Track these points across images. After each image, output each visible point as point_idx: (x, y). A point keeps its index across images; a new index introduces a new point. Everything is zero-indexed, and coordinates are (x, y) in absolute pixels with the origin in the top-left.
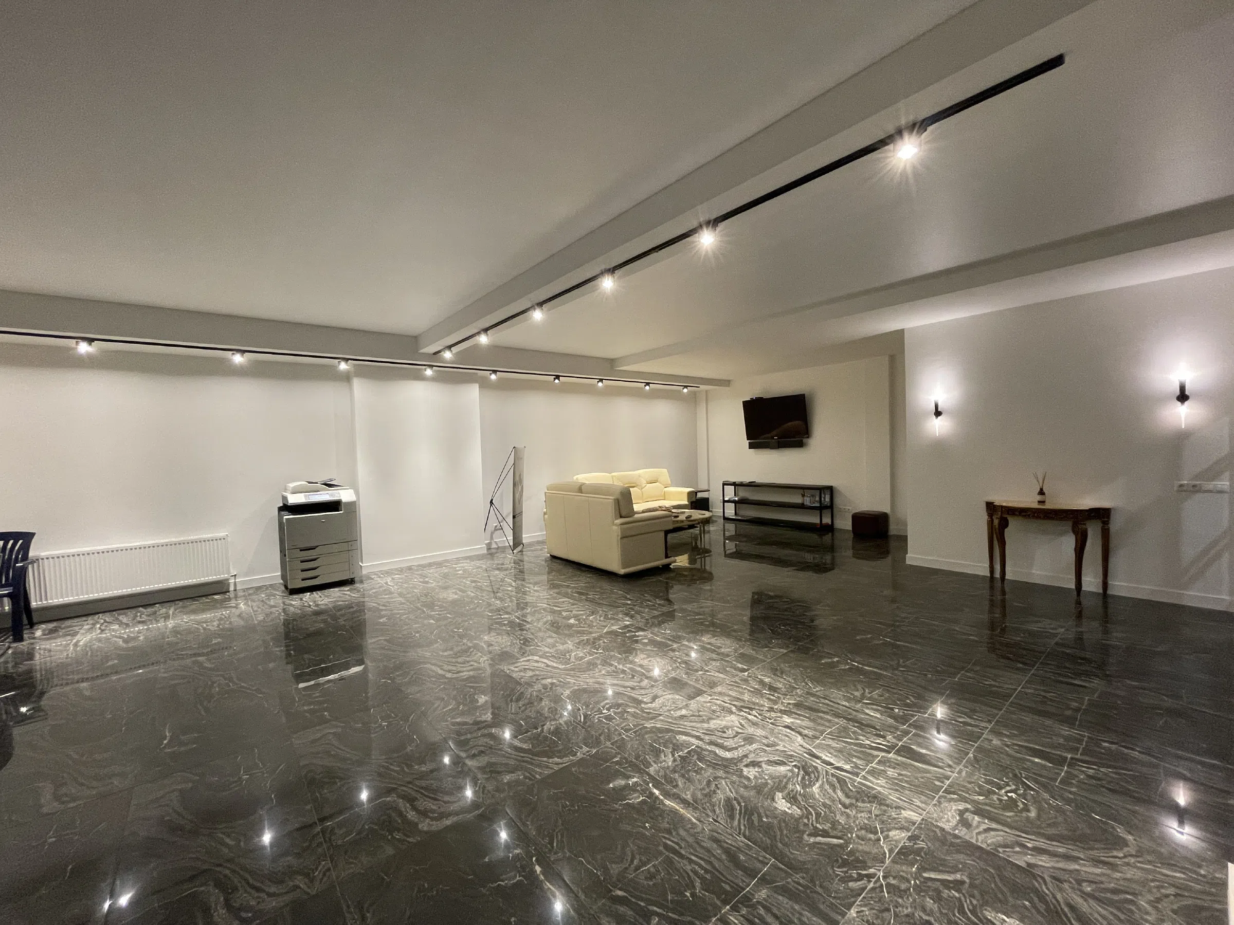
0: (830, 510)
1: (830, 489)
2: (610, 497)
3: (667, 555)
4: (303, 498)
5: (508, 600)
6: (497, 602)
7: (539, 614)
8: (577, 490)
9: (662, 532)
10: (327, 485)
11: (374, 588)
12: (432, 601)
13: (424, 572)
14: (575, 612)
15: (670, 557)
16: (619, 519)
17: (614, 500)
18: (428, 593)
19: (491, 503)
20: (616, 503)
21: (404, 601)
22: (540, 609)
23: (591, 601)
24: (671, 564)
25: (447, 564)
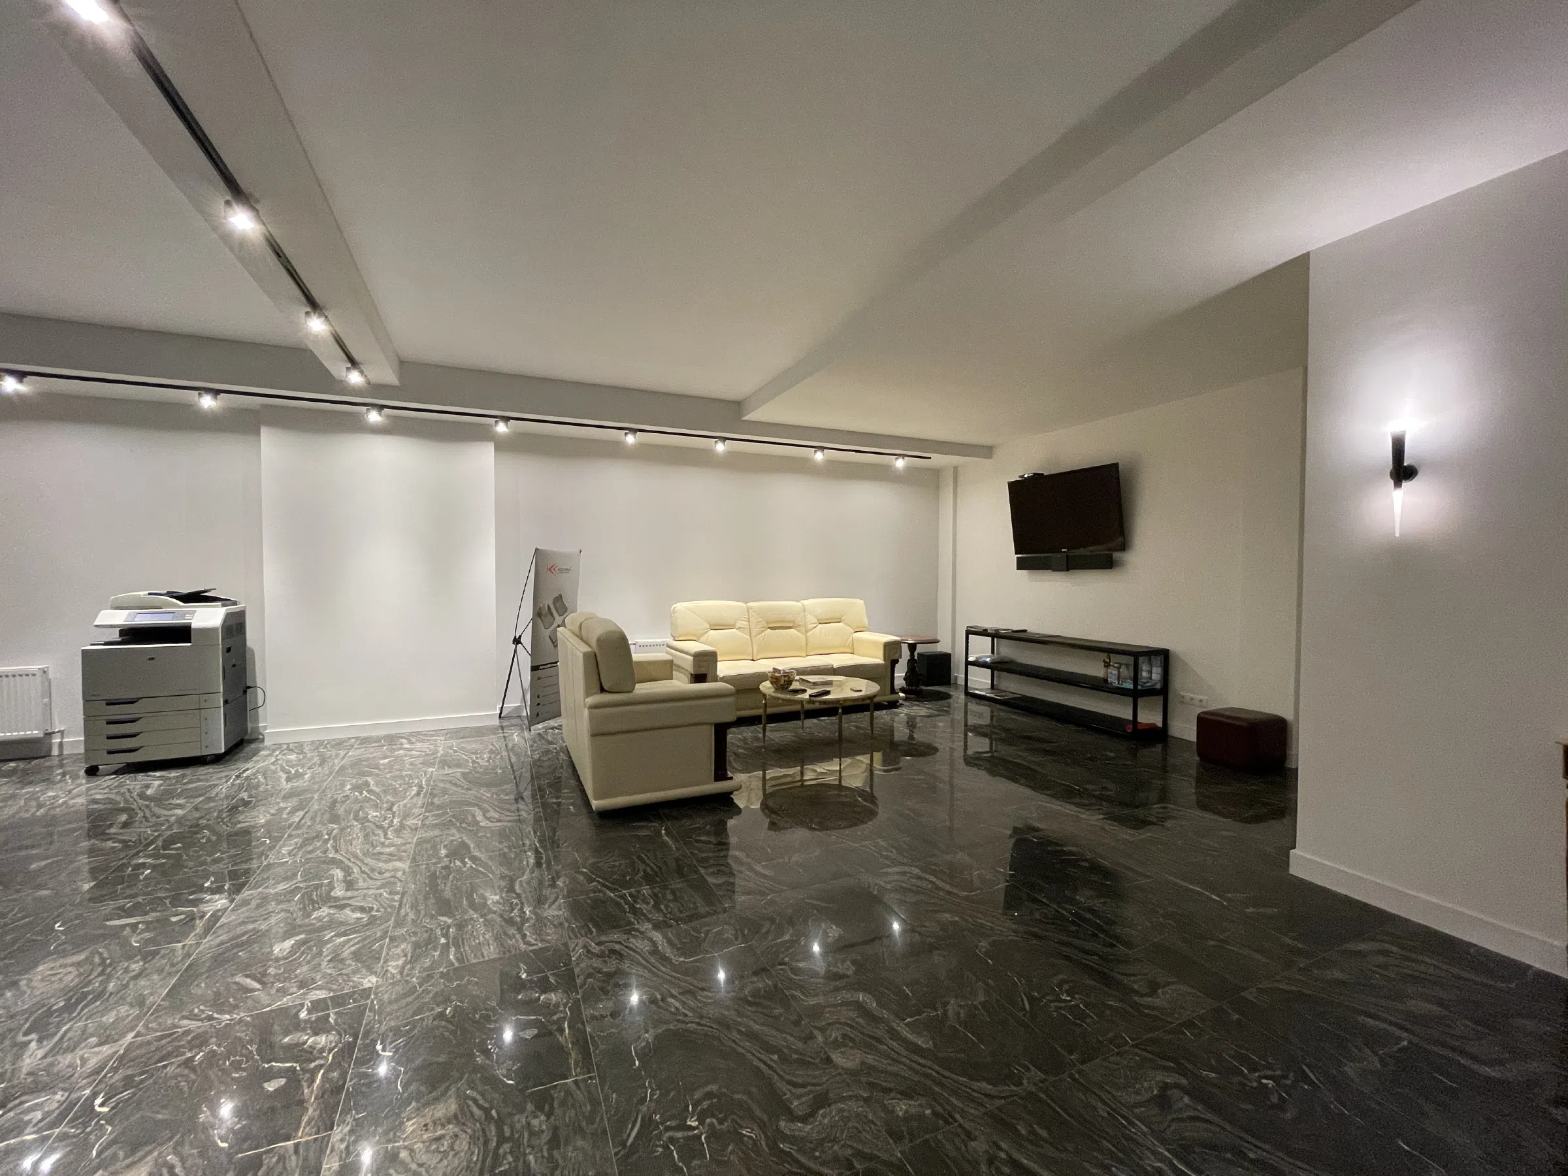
0: (1159, 700)
1: (1163, 656)
2: (587, 649)
3: (721, 774)
4: (122, 618)
5: (310, 848)
6: (284, 851)
7: (281, 902)
8: (577, 630)
9: (708, 727)
10: (196, 597)
11: (207, 780)
12: (207, 827)
13: (342, 753)
14: (347, 911)
15: (731, 778)
16: (595, 693)
17: (585, 654)
18: (246, 804)
19: (517, 641)
20: (593, 662)
21: (173, 818)
22: (308, 887)
23: (437, 877)
24: (731, 793)
25: (404, 741)
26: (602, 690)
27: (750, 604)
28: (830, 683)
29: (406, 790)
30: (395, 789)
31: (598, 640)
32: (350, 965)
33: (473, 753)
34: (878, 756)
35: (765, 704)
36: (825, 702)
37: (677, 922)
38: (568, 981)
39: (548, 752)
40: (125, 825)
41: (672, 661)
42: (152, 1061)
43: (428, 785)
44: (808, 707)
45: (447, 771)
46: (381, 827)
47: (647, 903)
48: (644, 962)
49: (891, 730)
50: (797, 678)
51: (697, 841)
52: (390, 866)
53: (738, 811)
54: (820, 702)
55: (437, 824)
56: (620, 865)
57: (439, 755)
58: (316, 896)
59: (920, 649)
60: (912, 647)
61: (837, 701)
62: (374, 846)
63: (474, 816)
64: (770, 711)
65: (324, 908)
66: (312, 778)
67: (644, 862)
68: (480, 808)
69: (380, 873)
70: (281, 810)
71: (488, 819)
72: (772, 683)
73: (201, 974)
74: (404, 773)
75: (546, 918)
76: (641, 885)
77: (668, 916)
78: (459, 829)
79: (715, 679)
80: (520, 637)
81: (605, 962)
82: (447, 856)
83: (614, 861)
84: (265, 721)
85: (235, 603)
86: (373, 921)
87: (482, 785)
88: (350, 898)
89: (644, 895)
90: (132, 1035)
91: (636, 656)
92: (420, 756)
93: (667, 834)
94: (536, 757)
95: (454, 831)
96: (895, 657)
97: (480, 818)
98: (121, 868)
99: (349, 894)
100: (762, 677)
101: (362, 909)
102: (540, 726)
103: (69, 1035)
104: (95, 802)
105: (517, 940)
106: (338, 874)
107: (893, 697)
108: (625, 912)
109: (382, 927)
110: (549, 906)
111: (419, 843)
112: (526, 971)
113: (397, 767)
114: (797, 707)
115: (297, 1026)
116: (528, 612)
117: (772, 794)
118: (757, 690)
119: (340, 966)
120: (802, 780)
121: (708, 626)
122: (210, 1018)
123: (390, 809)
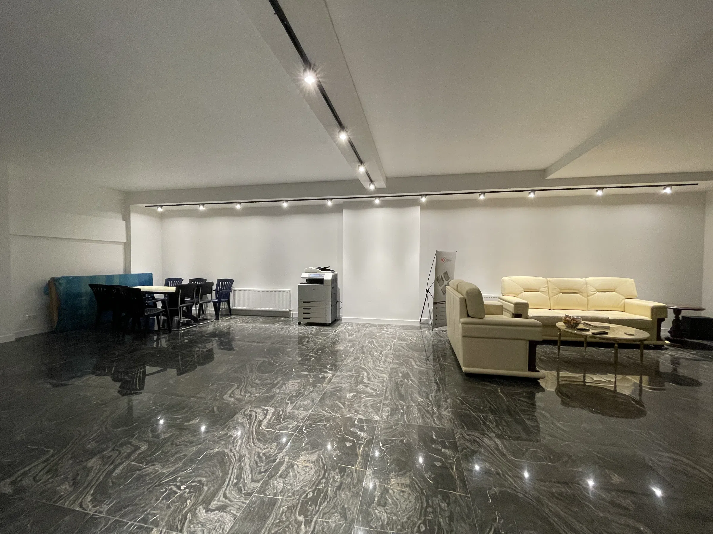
2: (461, 296)
3: (532, 367)
4: (306, 275)
5: (356, 362)
6: (349, 361)
7: (348, 379)
8: (455, 288)
9: (524, 342)
10: (325, 269)
11: (327, 331)
12: (327, 347)
13: (365, 329)
14: (368, 388)
15: (539, 371)
16: (465, 317)
17: (460, 298)
18: (338, 342)
19: (428, 291)
20: (464, 302)
21: (319, 343)
22: (356, 376)
23: (398, 385)
24: (539, 379)
25: (385, 327)
26: (468, 316)
27: (548, 279)
28: (608, 328)
29: (386, 347)
30: (382, 346)
31: (467, 292)
32: (370, 410)
33: (410, 336)
34: (645, 378)
35: (560, 334)
36: (604, 339)
37: (509, 438)
38: (454, 447)
39: (441, 341)
40: (308, 342)
41: (502, 306)
42: (316, 421)
43: (394, 346)
44: (589, 340)
45: (400, 342)
46: (378, 359)
47: (492, 423)
48: (491, 452)
49: (657, 363)
50: (583, 322)
51: (519, 400)
52: (382, 375)
53: (543, 390)
54: (601, 338)
55: (397, 363)
56: (477, 401)
57: (397, 335)
58: (358, 381)
59: (684, 313)
60: (677, 312)
61: (614, 339)
62: (376, 367)
63: (411, 363)
64: (562, 339)
65: (361, 385)
66: (356, 336)
67: (489, 402)
68: (414, 360)
69: (379, 377)
70: (347, 346)
71: (417, 365)
72: (564, 323)
73: (327, 397)
74: (385, 340)
75: (443, 415)
76: (488, 413)
77: (504, 433)
78: (406, 367)
79: (527, 317)
80: (429, 289)
81: (472, 444)
82: (402, 377)
83: (474, 398)
84: (342, 314)
85: (335, 272)
86: (377, 395)
87: (414, 350)
88: (369, 384)
89: (490, 419)
90: (311, 411)
91: (486, 302)
92: (390, 334)
93: (501, 392)
94: (436, 342)
95: (404, 367)
96: (661, 317)
97: (414, 364)
98: (307, 355)
99: (369, 382)
100: (559, 319)
101: (373, 389)
102: (437, 329)
103: (297, 405)
104: (300, 333)
105: (431, 420)
106: (365, 374)
107: (660, 343)
108: (481, 424)
109: (380, 398)
110: (445, 410)
111: (392, 369)
112: (435, 436)
113: (383, 337)
114: (582, 339)
115: (354, 426)
116: (433, 278)
117: (563, 385)
118: (555, 326)
119: (367, 409)
120: (584, 382)
121: (523, 289)
122: (330, 413)
123: (381, 353)
